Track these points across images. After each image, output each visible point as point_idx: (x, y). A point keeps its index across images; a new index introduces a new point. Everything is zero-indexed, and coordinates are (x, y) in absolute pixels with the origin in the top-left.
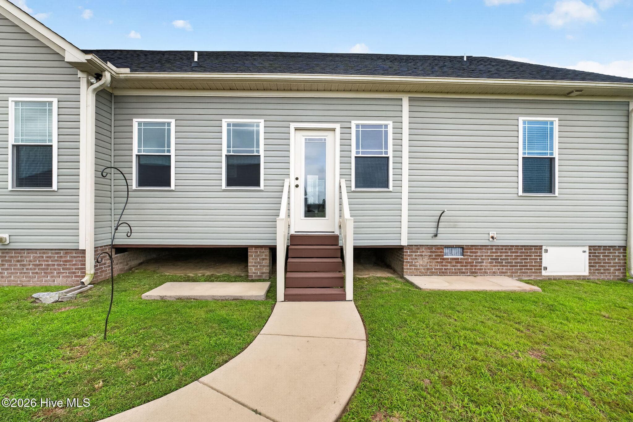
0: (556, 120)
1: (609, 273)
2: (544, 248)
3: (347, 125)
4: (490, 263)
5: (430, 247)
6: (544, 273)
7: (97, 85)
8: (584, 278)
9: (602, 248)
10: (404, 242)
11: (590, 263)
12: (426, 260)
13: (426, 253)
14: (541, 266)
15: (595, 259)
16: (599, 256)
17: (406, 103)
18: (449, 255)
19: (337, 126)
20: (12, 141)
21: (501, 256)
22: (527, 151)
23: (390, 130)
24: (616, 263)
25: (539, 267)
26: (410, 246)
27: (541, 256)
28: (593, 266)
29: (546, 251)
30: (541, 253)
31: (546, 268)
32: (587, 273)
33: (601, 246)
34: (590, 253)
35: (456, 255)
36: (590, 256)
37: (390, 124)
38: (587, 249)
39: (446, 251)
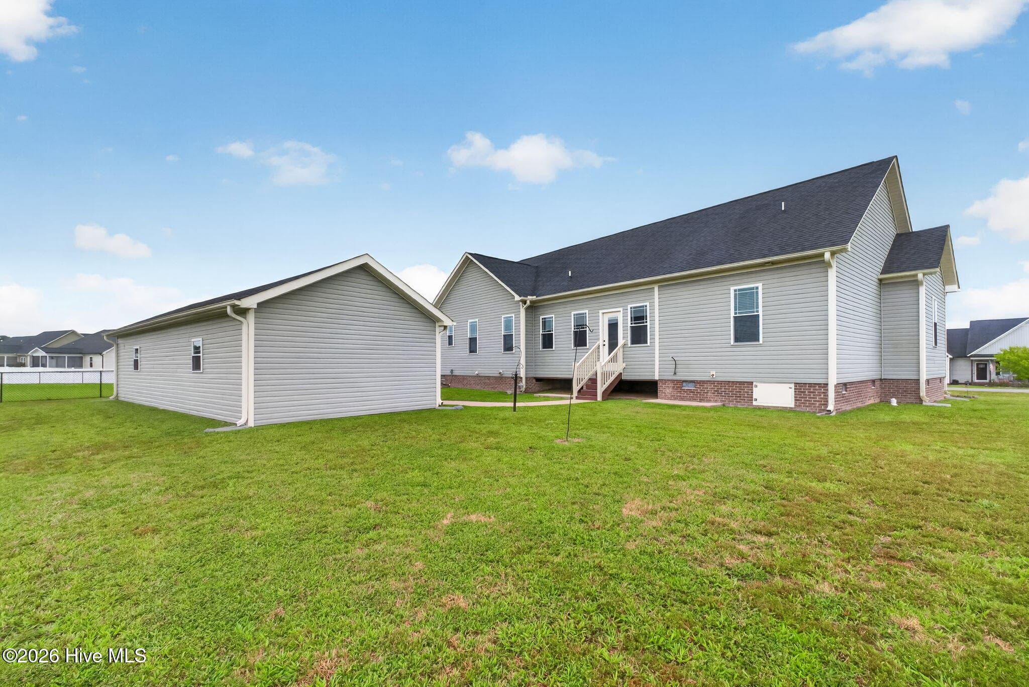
0: (760, 285)
1: (815, 407)
2: (754, 383)
3: (625, 308)
4: (714, 393)
5: (673, 381)
6: (755, 403)
7: (525, 306)
8: (790, 410)
9: (807, 385)
10: (657, 378)
11: (795, 397)
12: (671, 390)
13: (671, 385)
14: (752, 397)
15: (801, 395)
16: (805, 392)
17: (656, 289)
18: (686, 387)
19: (621, 309)
20: (503, 334)
21: (721, 389)
22: (737, 312)
23: (648, 308)
24: (822, 398)
25: (751, 398)
26: (661, 380)
27: (752, 390)
28: (798, 400)
29: (756, 386)
30: (752, 387)
31: (756, 400)
32: (792, 406)
33: (806, 384)
34: (795, 389)
35: (691, 387)
36: (795, 392)
37: (648, 304)
38: (793, 386)
39: (684, 384)
